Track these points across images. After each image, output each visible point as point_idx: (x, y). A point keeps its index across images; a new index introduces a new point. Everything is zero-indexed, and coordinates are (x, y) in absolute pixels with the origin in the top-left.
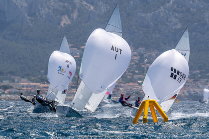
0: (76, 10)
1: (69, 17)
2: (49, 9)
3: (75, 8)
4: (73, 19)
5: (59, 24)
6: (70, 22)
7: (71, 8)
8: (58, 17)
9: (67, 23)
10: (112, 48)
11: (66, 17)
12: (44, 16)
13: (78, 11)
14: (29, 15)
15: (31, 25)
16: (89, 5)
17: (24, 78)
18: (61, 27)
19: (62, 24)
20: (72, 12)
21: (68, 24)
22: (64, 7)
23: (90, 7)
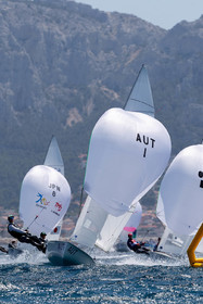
0: (91, 99)
1: (80, 111)
2: (48, 98)
3: (89, 97)
4: (86, 114)
5: (65, 122)
6: (81, 120)
7: (82, 97)
8: (63, 111)
9: (76, 121)
10: (139, 139)
11: (76, 111)
12: (40, 110)
13: (95, 101)
14: (16, 109)
15: (20, 125)
16: (111, 92)
17: (9, 208)
18: (68, 127)
19: (69, 123)
20: (85, 102)
21: (79, 123)
22: (72, 95)
23: (112, 96)
